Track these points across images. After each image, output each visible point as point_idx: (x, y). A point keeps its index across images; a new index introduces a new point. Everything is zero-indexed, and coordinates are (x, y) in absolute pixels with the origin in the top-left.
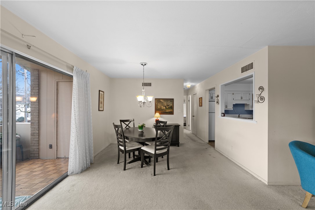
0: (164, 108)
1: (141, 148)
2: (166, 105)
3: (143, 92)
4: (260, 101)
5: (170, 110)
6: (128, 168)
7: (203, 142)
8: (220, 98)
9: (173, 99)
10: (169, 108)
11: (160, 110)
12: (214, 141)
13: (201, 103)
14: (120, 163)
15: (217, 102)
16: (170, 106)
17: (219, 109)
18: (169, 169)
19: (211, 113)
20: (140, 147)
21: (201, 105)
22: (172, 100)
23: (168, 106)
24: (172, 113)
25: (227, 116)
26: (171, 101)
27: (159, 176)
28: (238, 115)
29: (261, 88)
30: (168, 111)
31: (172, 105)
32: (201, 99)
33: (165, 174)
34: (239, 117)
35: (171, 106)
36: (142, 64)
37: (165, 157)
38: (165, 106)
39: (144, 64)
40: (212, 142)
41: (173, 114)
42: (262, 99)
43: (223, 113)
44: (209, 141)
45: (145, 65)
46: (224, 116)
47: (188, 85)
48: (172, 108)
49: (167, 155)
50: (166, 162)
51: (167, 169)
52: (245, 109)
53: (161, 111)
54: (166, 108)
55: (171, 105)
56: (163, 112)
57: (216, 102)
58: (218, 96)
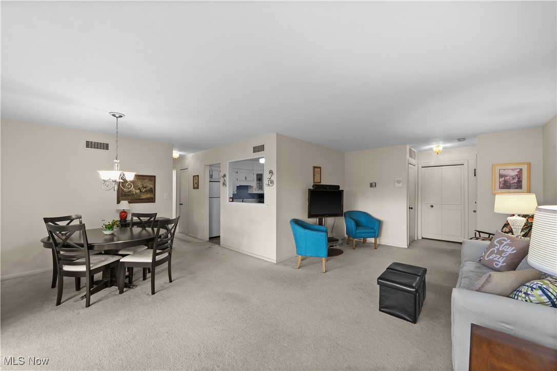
0: (138, 191)
1: (121, 261)
2: (140, 186)
3: (116, 164)
4: (270, 185)
5: (148, 196)
6: (95, 300)
7: (202, 241)
8: (227, 178)
9: (154, 177)
10: (146, 191)
11: (129, 195)
12: (220, 236)
13: (196, 183)
14: (63, 302)
15: (224, 184)
16: (149, 188)
17: (226, 192)
18: (171, 281)
19: (214, 197)
20: (118, 259)
21: (196, 186)
22: (152, 178)
23: (146, 188)
24: (152, 200)
25: (235, 201)
26: (150, 180)
27: (162, 292)
28: (242, 200)
29: (271, 172)
30: (144, 197)
31: (152, 186)
32: (196, 178)
33: (168, 288)
34: (243, 201)
35: (151, 188)
36: (114, 115)
37: (166, 265)
38: (139, 189)
39: (117, 116)
40: (215, 239)
41: (155, 202)
42: (272, 182)
43: (232, 198)
44: (210, 238)
45: (121, 117)
46: (233, 201)
47: (176, 154)
48: (152, 191)
49: (168, 262)
50: (167, 272)
51: (169, 281)
52: (249, 192)
53: (130, 198)
54: (141, 191)
55: (150, 186)
56: (134, 199)
57: (221, 183)
58: (225, 176)
